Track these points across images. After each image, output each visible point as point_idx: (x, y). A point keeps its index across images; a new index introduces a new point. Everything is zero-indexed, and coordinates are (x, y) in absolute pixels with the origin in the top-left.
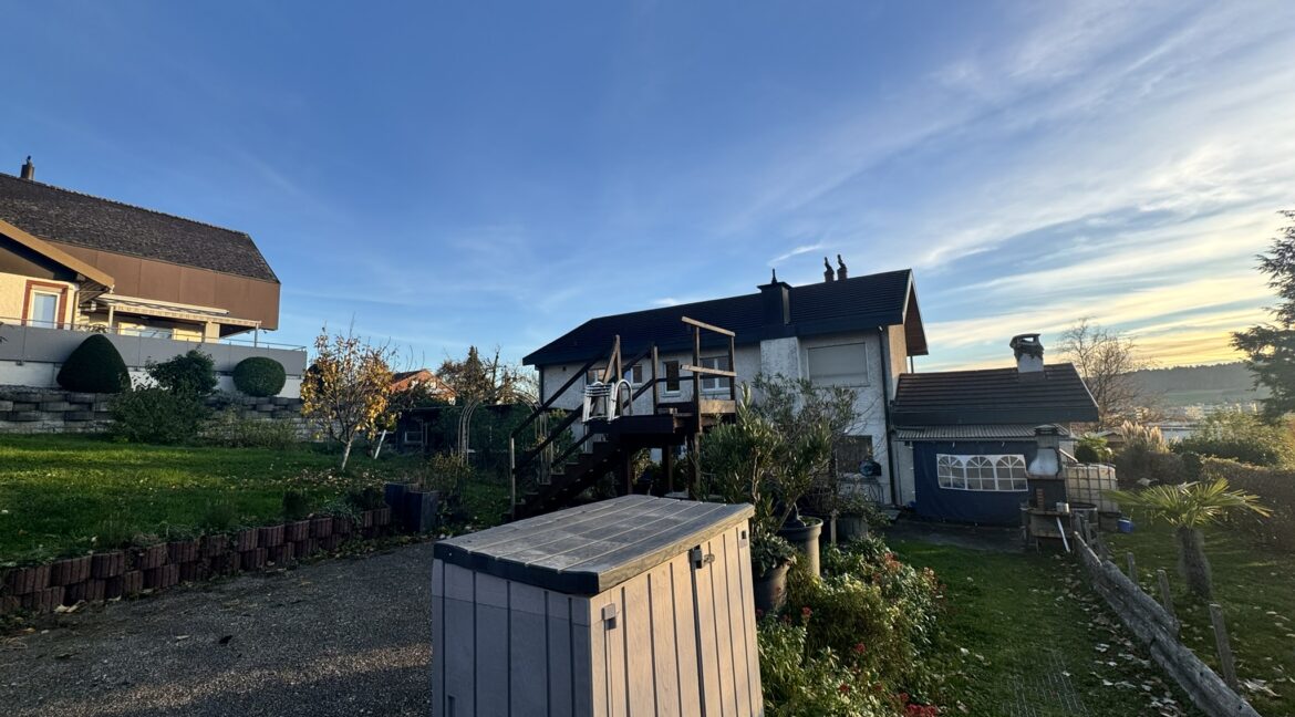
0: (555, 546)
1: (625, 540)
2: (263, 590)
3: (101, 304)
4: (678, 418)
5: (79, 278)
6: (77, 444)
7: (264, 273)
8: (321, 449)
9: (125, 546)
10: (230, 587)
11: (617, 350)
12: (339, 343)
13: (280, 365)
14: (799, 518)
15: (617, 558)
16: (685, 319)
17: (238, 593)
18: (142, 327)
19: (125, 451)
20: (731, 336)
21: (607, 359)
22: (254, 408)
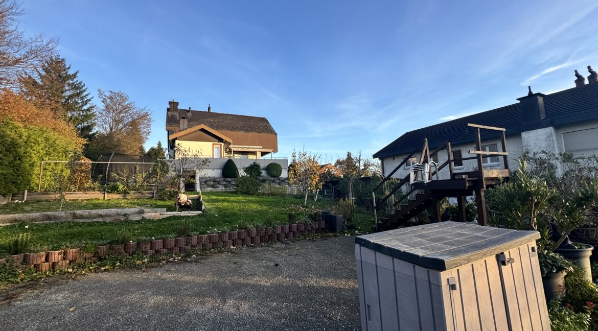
0: (414, 244)
1: (453, 245)
2: (285, 249)
3: (230, 149)
4: (469, 181)
5: (224, 141)
6: (229, 195)
7: (272, 132)
8: (296, 197)
9: (245, 229)
10: (275, 246)
11: (426, 146)
12: (300, 155)
13: (280, 165)
14: (570, 243)
15: (453, 253)
16: (470, 125)
17: (278, 249)
18: (240, 155)
19: (241, 197)
20: (502, 131)
21: (421, 151)
22: (273, 182)
